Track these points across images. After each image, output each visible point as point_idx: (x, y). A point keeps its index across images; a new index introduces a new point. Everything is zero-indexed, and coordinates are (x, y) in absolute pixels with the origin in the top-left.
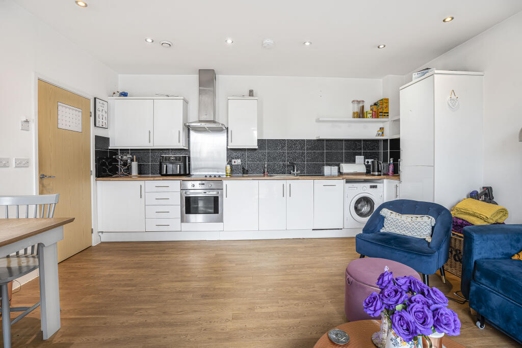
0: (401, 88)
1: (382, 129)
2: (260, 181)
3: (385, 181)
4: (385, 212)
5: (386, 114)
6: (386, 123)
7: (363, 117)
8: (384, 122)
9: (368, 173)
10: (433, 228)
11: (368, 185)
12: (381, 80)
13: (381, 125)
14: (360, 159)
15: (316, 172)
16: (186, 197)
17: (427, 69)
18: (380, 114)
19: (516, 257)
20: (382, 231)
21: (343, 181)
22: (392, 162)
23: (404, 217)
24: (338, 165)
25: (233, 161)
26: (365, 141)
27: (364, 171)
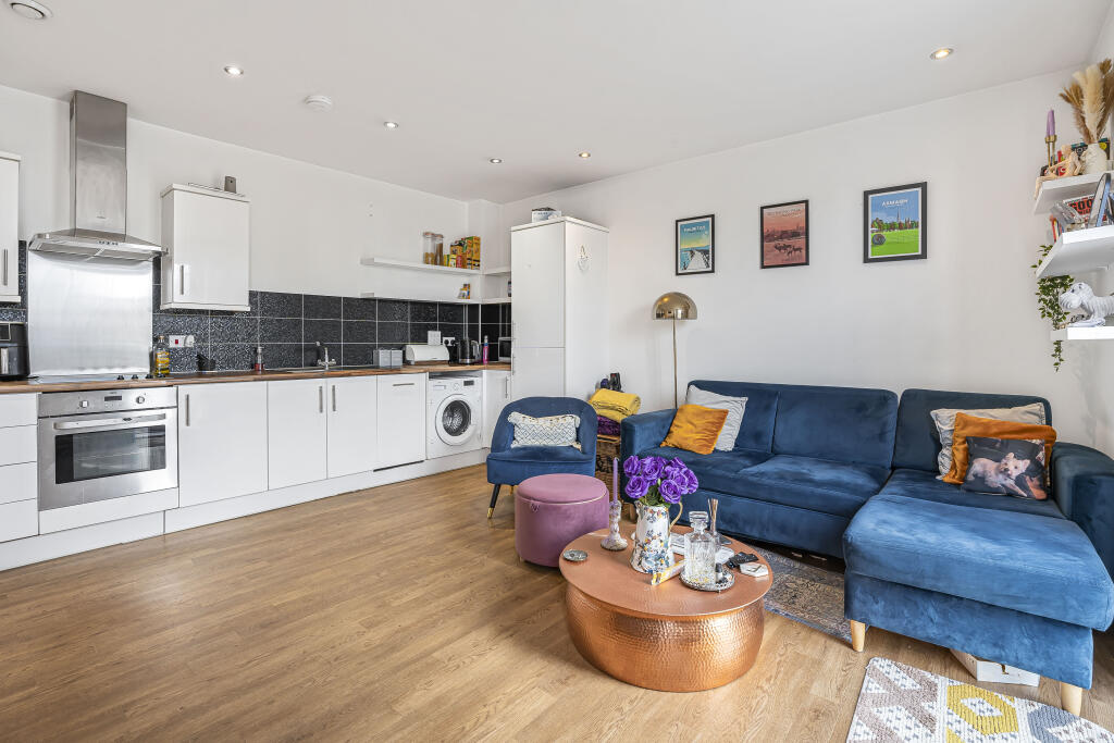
0: (513, 228)
1: (466, 286)
2: (270, 382)
3: (485, 372)
4: (515, 417)
5: (476, 263)
6: (475, 278)
7: (442, 264)
8: (470, 275)
9: (454, 360)
10: (578, 430)
11: (461, 381)
12: (466, 204)
13: (466, 280)
14: (434, 336)
15: (359, 361)
16: (57, 437)
17: (549, 209)
18: (468, 261)
19: (664, 444)
20: (513, 446)
21: (425, 376)
22: (486, 341)
23: (541, 420)
24: (401, 347)
25: (172, 338)
26: (443, 305)
27: (446, 357)
